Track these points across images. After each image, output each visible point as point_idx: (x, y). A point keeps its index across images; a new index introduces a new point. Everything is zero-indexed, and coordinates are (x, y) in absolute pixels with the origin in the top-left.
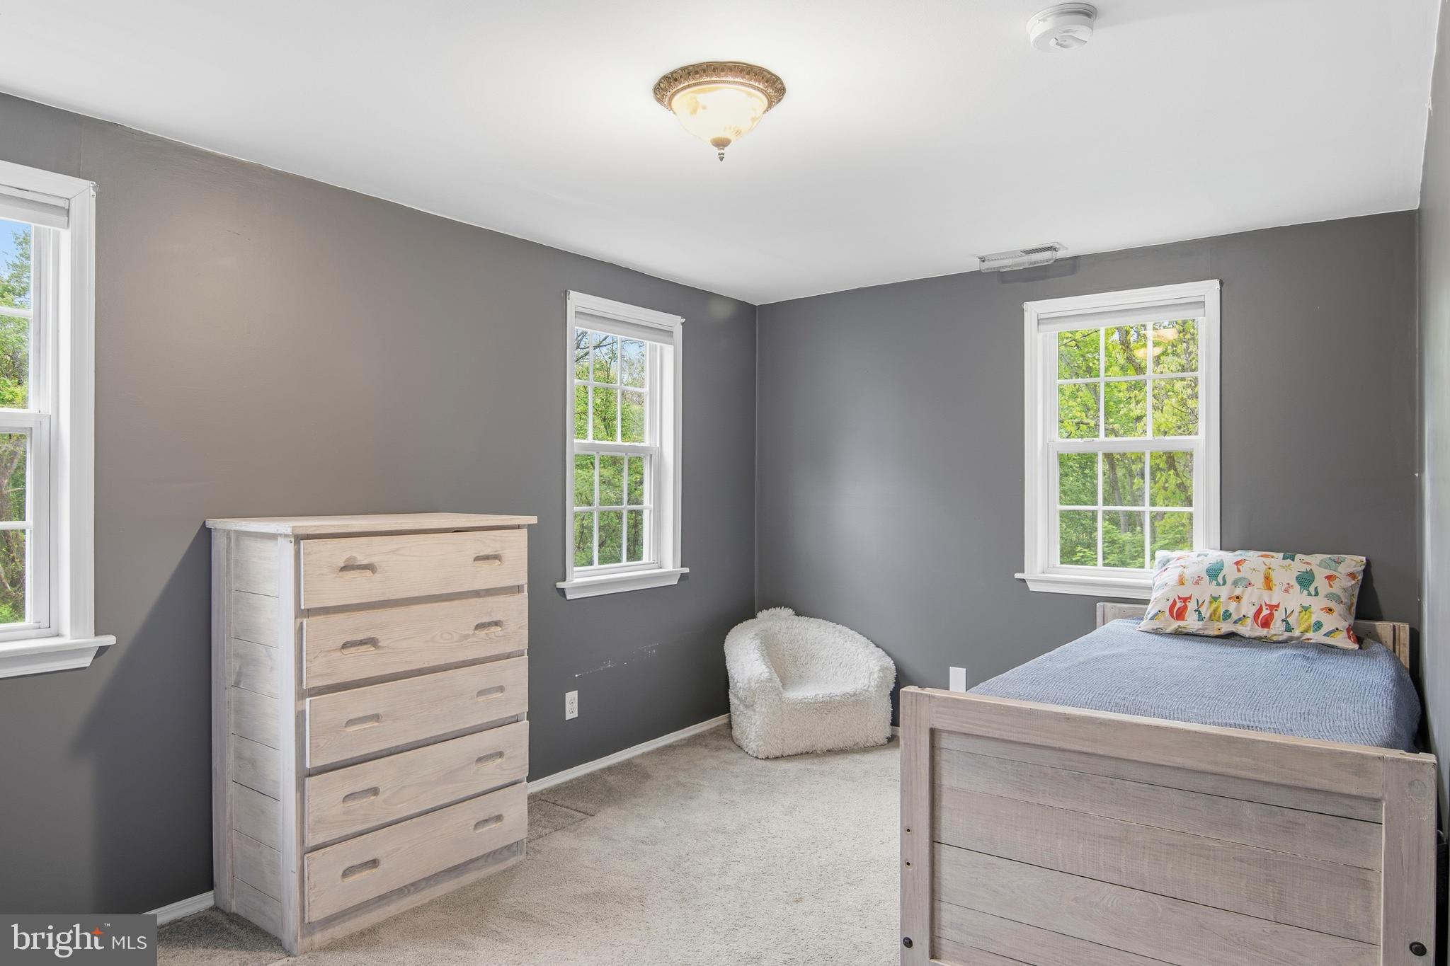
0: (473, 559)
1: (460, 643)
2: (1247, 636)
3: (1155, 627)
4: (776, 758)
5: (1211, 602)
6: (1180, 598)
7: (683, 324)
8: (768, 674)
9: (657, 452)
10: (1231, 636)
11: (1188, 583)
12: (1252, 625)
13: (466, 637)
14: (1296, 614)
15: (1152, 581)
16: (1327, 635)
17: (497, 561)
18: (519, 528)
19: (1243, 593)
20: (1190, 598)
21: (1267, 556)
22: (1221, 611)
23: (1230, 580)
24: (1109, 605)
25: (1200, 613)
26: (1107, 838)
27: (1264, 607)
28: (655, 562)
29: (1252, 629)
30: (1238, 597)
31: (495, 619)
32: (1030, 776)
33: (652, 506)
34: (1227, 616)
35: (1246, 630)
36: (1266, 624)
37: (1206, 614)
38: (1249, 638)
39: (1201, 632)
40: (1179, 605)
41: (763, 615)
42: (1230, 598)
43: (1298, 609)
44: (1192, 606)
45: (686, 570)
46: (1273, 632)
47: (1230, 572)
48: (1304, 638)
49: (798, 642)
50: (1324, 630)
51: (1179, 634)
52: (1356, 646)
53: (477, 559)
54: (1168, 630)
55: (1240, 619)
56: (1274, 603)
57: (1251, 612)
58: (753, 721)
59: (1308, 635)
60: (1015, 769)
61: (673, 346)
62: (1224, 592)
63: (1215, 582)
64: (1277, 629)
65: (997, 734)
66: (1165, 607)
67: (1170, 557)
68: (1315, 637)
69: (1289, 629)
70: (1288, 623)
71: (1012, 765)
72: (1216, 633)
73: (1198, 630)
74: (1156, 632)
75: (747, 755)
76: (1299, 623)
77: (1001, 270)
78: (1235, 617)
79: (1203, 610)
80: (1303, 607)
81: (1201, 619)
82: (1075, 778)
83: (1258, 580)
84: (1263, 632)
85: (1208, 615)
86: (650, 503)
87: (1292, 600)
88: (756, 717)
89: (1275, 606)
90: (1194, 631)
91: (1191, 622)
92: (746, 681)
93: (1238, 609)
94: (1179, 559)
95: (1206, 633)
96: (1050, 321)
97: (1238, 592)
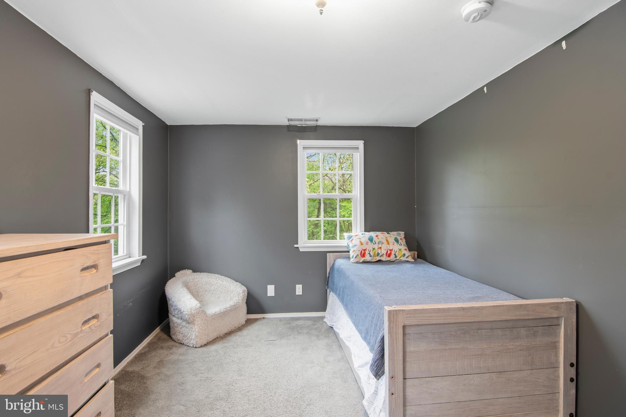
0: (80, 271)
1: (72, 342)
2: (384, 260)
3: (357, 261)
4: (205, 345)
5: (373, 250)
6: (363, 250)
7: (143, 126)
8: (200, 304)
9: (128, 193)
10: (379, 261)
11: (364, 244)
12: (386, 257)
13: (76, 335)
14: (398, 252)
15: (346, 244)
16: (407, 257)
17: (94, 269)
18: (105, 243)
19: (382, 246)
20: (366, 249)
21: (383, 233)
22: (376, 253)
23: (377, 243)
24: (331, 254)
25: (370, 254)
26: (476, 355)
27: (388, 251)
28: (127, 254)
29: (386, 258)
30: (380, 248)
31: (94, 314)
32: (446, 337)
33: (125, 223)
34: (378, 254)
35: (384, 258)
36: (389, 256)
37: (372, 254)
38: (385, 261)
39: (370, 261)
40: (363, 252)
41: (178, 274)
42: (378, 248)
43: (398, 250)
44: (367, 252)
45: (145, 257)
46: (391, 258)
47: (375, 239)
48: (400, 259)
49: (198, 285)
50: (406, 256)
51: (365, 262)
52: (414, 260)
53: (84, 269)
54: (361, 261)
55: (382, 255)
56: (391, 249)
57: (385, 252)
58: (194, 329)
59: (401, 258)
60: (439, 335)
61: (138, 137)
62: (376, 246)
63: (372, 243)
64: (392, 257)
65: (434, 322)
66: (359, 253)
67: (352, 235)
68: (403, 259)
69: (396, 257)
70: (395, 255)
71: (438, 334)
72: (375, 261)
73: (370, 260)
74: (357, 263)
75: (189, 347)
76: (399, 254)
77: (298, 126)
78: (380, 255)
79: (371, 253)
80: (399, 249)
81: (371, 256)
82: (463, 333)
83: (385, 242)
84: (388, 259)
85: (373, 255)
86: (124, 222)
87: (396, 247)
88: (196, 327)
89: (391, 250)
90: (369, 261)
91: (368, 258)
92: (189, 310)
93: (381, 252)
94: (356, 236)
95: (372, 261)
96: (306, 148)
97: (380, 246)
